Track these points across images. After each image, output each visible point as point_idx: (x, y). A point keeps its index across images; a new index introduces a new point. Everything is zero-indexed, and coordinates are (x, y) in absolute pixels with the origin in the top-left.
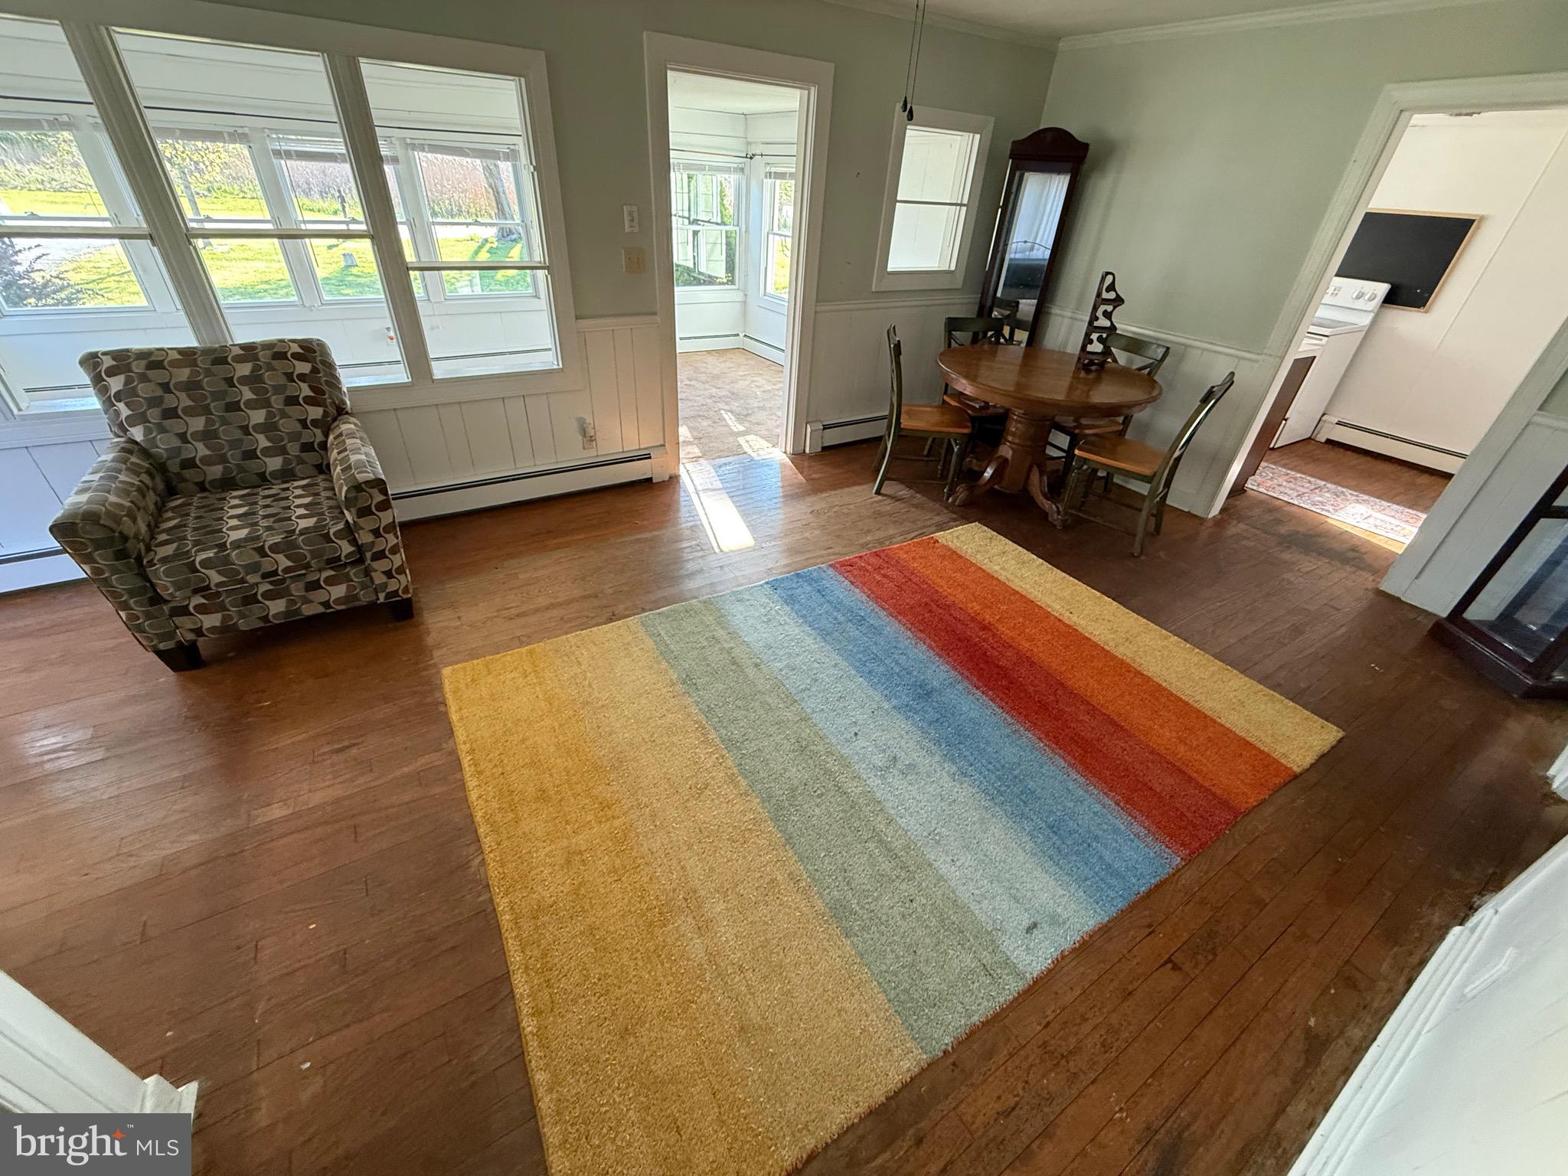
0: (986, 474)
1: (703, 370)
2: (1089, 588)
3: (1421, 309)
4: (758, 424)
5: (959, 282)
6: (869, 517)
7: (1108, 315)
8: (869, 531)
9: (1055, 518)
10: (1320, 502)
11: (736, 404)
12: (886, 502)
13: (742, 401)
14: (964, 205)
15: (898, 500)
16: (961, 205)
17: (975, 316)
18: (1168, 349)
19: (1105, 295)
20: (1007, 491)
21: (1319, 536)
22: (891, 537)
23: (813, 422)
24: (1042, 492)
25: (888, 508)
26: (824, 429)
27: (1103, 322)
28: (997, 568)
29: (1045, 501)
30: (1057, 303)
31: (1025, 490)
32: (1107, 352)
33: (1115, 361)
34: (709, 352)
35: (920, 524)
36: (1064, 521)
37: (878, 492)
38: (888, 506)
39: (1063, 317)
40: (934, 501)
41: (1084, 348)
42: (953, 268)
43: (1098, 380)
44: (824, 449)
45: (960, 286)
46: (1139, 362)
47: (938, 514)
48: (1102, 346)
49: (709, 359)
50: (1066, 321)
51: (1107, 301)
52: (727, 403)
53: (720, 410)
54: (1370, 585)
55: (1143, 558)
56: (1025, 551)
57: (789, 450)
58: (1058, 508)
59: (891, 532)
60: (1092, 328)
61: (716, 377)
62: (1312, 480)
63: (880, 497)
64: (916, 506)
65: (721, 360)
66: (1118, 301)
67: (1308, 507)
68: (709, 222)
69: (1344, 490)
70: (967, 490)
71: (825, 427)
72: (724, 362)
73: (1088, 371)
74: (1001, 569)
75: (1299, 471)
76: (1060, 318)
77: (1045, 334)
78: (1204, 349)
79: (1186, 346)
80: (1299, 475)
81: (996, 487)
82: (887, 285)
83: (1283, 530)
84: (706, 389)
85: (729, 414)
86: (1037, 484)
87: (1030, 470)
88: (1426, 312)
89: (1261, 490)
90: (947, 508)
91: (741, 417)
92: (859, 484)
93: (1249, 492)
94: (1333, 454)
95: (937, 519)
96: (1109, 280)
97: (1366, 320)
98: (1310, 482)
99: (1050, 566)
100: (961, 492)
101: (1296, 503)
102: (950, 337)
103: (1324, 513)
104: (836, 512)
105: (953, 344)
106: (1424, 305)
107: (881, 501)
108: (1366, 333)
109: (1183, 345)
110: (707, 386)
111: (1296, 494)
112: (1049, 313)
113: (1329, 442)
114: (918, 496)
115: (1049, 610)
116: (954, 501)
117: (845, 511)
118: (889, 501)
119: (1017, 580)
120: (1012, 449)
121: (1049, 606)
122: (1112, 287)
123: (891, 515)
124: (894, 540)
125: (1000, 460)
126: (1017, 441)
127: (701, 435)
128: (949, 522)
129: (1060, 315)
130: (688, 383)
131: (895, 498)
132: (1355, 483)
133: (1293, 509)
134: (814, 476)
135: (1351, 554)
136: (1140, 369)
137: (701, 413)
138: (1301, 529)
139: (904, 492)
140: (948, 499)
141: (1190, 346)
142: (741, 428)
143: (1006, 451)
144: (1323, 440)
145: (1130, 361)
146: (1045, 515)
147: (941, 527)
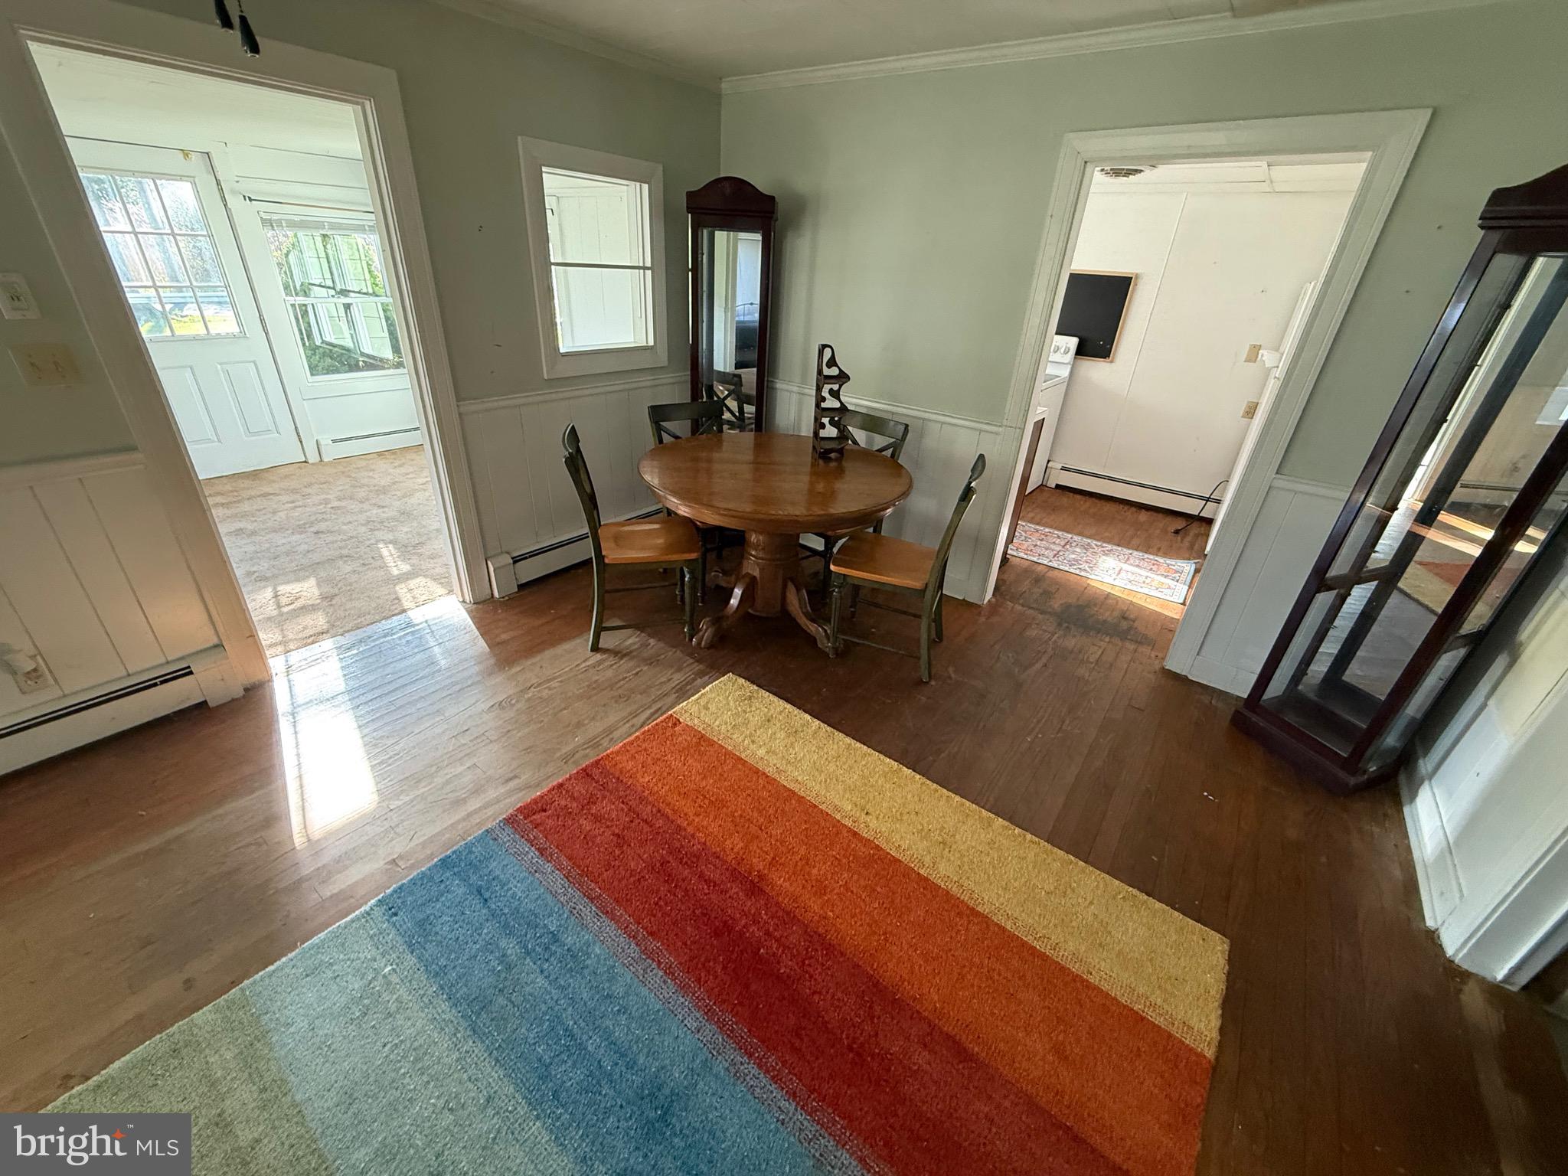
0: (732, 601)
1: (365, 481)
2: (882, 757)
3: (1107, 360)
4: (432, 557)
5: (663, 359)
6: (580, 697)
7: (835, 394)
8: (579, 725)
9: (826, 645)
10: (1074, 560)
11: (405, 529)
12: (607, 664)
13: (415, 524)
14: (648, 268)
15: (625, 655)
16: (645, 268)
17: (689, 401)
18: (907, 426)
19: (827, 372)
20: (764, 615)
21: (1088, 606)
22: (609, 731)
23: (495, 556)
24: (803, 613)
25: (610, 673)
26: (515, 562)
27: (831, 403)
28: (761, 752)
29: (809, 623)
30: (781, 375)
31: (785, 614)
32: (844, 435)
33: (855, 442)
34: (380, 454)
35: (655, 693)
36: (835, 649)
37: (595, 648)
38: (608, 670)
39: (791, 392)
40: (673, 647)
41: (816, 434)
42: (651, 343)
43: (840, 472)
44: (521, 587)
45: (666, 364)
46: (880, 441)
47: (679, 670)
48: (836, 430)
49: (382, 465)
50: (795, 397)
51: (829, 379)
52: (391, 530)
53: (378, 541)
54: (1157, 667)
55: (933, 683)
56: (796, 711)
57: (468, 598)
58: (825, 631)
59: (612, 718)
60: (821, 412)
61: (384, 490)
62: (1060, 533)
63: (598, 656)
64: (650, 662)
65: (397, 463)
66: (843, 378)
67: (1066, 569)
68: (359, 292)
69: (1089, 541)
70: (714, 624)
71: (516, 560)
72: (400, 466)
73: (827, 460)
74: (767, 752)
75: (1045, 525)
76: (786, 393)
77: (774, 414)
78: (943, 423)
79: (924, 420)
80: (1047, 530)
81: (750, 611)
82: (564, 370)
83: (1056, 604)
84: (361, 512)
85: (391, 546)
86: (796, 603)
87: (785, 587)
88: (1112, 362)
89: (1022, 555)
90: (691, 655)
91: (406, 550)
92: (569, 639)
93: (1012, 559)
94: (1066, 499)
95: (678, 678)
96: (827, 353)
97: (1065, 372)
98: (1059, 537)
99: (829, 729)
100: (707, 630)
101: (1056, 566)
102: (658, 430)
103: (1083, 574)
104: (529, 699)
105: (666, 438)
106: (1108, 356)
107: (599, 663)
108: (1068, 385)
109: (920, 418)
110: (366, 506)
111: (1051, 554)
112: (774, 389)
113: (1058, 486)
114: (652, 641)
115: (838, 817)
116: (699, 643)
117: (545, 693)
118: (612, 660)
119: (790, 768)
120: (758, 564)
121: (837, 809)
122: (832, 362)
123: (611, 687)
124: (616, 735)
125: (747, 580)
126: (761, 555)
127: (336, 590)
128: (694, 680)
129: (787, 391)
130: (336, 504)
131: (616, 653)
132: (1093, 531)
133: (1056, 572)
134: (504, 637)
135: (1124, 625)
136: (880, 450)
137: (345, 552)
138: (1072, 601)
139: (630, 639)
140: (691, 640)
141: (930, 420)
142: (405, 567)
143: (752, 566)
144: (1053, 486)
145: (870, 441)
146: (812, 640)
147: (684, 692)
